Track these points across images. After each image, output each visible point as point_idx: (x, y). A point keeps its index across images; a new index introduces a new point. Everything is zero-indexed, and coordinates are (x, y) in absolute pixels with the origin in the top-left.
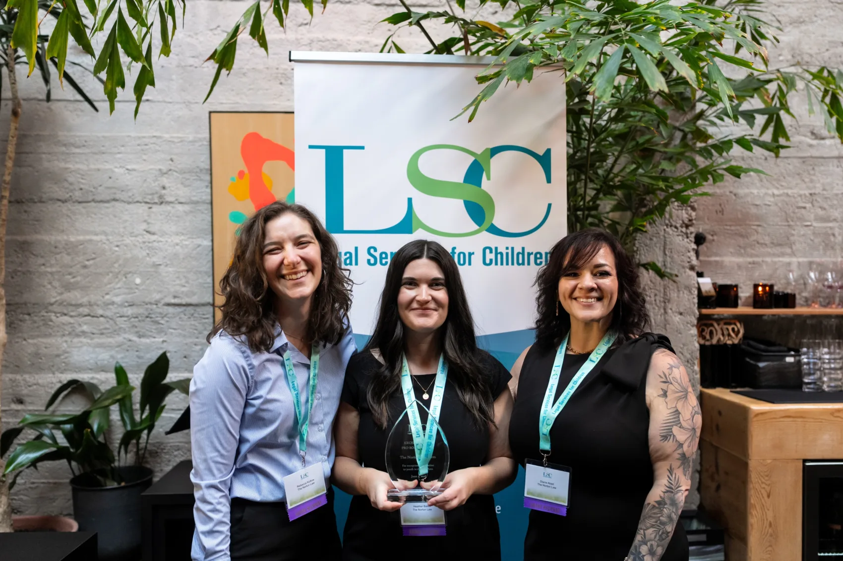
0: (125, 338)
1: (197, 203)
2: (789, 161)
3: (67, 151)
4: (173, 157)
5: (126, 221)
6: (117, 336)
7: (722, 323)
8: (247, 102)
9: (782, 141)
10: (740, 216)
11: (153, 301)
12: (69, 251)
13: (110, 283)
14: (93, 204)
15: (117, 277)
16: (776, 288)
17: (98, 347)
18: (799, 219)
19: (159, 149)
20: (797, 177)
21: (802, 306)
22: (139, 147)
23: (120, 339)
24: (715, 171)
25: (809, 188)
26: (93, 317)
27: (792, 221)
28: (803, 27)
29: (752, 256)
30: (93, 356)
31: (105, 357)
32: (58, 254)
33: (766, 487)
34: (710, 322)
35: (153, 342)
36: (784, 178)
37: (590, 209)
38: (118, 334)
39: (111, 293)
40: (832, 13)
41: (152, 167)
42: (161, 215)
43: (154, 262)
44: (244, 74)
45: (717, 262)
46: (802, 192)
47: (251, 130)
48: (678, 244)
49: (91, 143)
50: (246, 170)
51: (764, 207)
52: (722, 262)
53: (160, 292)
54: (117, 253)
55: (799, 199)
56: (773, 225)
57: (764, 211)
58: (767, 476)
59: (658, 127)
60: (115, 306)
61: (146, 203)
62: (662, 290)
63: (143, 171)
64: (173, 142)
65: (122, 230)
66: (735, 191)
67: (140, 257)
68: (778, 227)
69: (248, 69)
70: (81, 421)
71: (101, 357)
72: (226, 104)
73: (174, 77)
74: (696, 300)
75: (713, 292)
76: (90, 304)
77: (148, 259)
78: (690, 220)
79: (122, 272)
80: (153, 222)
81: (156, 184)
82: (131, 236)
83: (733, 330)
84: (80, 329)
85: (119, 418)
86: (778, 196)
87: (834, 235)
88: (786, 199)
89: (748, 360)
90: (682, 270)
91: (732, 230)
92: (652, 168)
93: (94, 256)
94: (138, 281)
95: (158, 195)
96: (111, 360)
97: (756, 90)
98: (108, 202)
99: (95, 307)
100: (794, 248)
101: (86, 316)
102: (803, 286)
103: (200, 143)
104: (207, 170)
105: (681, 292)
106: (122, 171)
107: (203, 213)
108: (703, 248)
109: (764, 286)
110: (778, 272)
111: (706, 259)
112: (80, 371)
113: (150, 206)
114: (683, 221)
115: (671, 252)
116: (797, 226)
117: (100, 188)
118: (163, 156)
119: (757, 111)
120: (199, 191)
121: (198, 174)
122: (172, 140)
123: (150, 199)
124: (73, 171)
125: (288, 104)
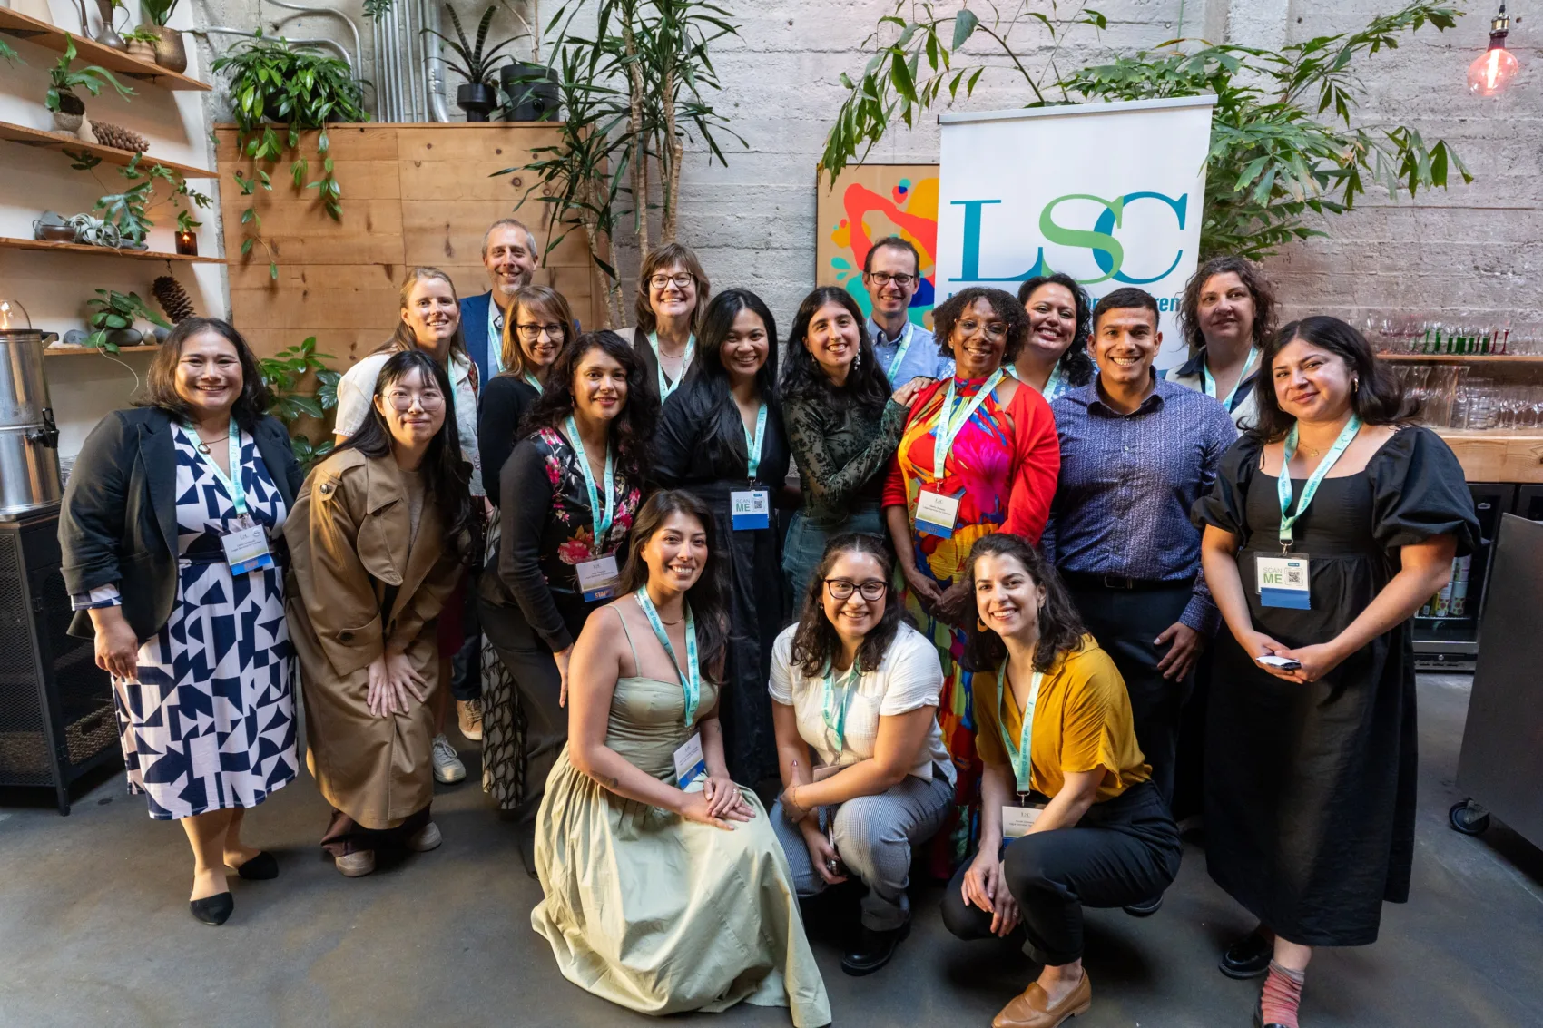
1: (802, 249)
2: (1363, 210)
3: (687, 200)
4: (780, 205)
5: (736, 265)
10: (1306, 265)
14: (707, 249)
18: (1364, 267)
19: (767, 197)
20: (1368, 226)
22: (748, 196)
24: (1285, 231)
25: (1378, 237)
27: (1358, 270)
28: (1395, 73)
29: (1312, 303)
36: (1355, 228)
40: (1427, 57)
41: (760, 215)
42: (767, 257)
46: (1371, 242)
47: (853, 182)
49: (705, 192)
50: (847, 219)
51: (1332, 254)
55: (1367, 248)
56: (1338, 274)
57: (1331, 260)
61: (754, 248)
63: (752, 219)
64: (778, 191)
65: (732, 274)
68: (1342, 276)
73: (781, 129)
80: (759, 266)
81: (764, 231)
82: (741, 280)
87: (1397, 284)
88: (1354, 248)
91: (1296, 278)
95: (765, 241)
98: (720, 247)
100: (1356, 296)
104: (812, 218)
106: (732, 218)
107: (806, 258)
113: (757, 251)
116: (1362, 274)
117: (714, 234)
118: (770, 205)
119: (1333, 173)
120: (802, 237)
121: (800, 222)
122: (777, 189)
123: (758, 245)
124: (690, 219)
125: (884, 154)
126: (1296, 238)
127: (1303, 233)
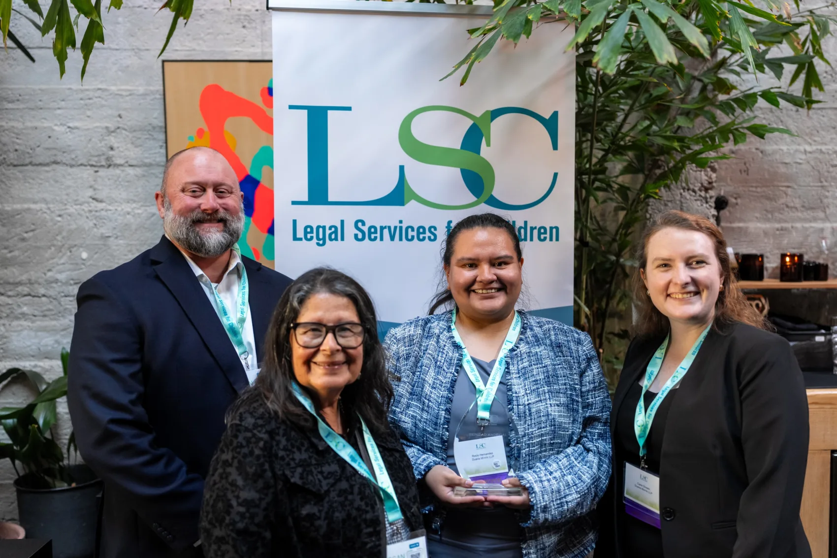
0: (70, 320)
1: (150, 165)
2: (824, 112)
4: (122, 113)
5: (69, 187)
6: (61, 318)
8: (205, 49)
9: (814, 93)
10: (767, 176)
12: (5, 221)
13: (53, 258)
14: (30, 168)
15: (60, 251)
16: (806, 258)
17: (41, 331)
18: (833, 178)
19: (105, 103)
20: (832, 131)
21: (835, 277)
22: (82, 102)
23: (65, 322)
24: (737, 129)
26: (34, 296)
27: (826, 181)
29: (780, 221)
30: (36, 341)
31: (48, 341)
36: (818, 132)
37: (596, 173)
38: (63, 316)
39: (54, 270)
41: (98, 124)
42: (109, 179)
43: (102, 234)
44: (201, 16)
45: (739, 228)
47: (211, 82)
48: (697, 209)
49: (27, 97)
50: (206, 129)
51: (794, 165)
52: (747, 228)
54: (59, 224)
55: (834, 156)
56: (804, 186)
57: (794, 170)
59: (675, 77)
60: (59, 284)
61: (92, 166)
63: (88, 129)
64: (121, 95)
66: (762, 147)
67: (87, 228)
68: (809, 188)
69: (205, 10)
70: (25, 416)
71: (44, 342)
72: (181, 50)
75: (735, 264)
76: (30, 282)
77: (95, 230)
78: (710, 183)
79: (66, 246)
80: (100, 188)
81: (103, 143)
82: (76, 205)
83: (757, 305)
84: (20, 311)
86: (810, 153)
88: (819, 156)
91: (757, 192)
92: (666, 126)
93: (33, 227)
94: (84, 255)
95: (105, 157)
96: (56, 346)
97: (785, 34)
98: (47, 165)
99: (36, 286)
100: (828, 211)
101: (25, 295)
103: (153, 97)
104: (160, 127)
106: (63, 129)
107: (157, 177)
108: (725, 213)
109: (792, 256)
110: (810, 239)
111: (728, 225)
112: (20, 359)
113: (96, 169)
114: (702, 184)
116: (831, 186)
117: (38, 149)
118: (110, 112)
120: (153, 152)
121: (150, 132)
122: (119, 93)
123: (96, 162)
124: (7, 130)
125: (252, 50)
126: (751, 138)
127: (759, 132)
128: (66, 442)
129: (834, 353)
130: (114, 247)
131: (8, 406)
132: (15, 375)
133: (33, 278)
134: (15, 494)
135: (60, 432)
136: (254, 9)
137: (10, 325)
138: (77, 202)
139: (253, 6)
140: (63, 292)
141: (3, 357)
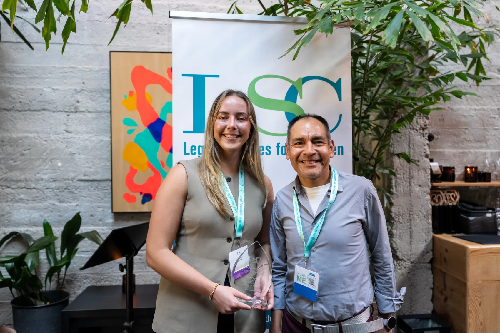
0: (50, 203)
1: (100, 112)
2: (487, 88)
3: (11, 77)
4: (85, 81)
5: (52, 124)
6: (44, 202)
7: (446, 192)
8: (134, 45)
9: (481, 75)
10: (454, 123)
11: (70, 178)
12: (12, 144)
13: (40, 166)
14: (29, 112)
16: (479, 169)
17: (31, 209)
18: (491, 125)
19: (75, 75)
20: (489, 98)
21: (494, 180)
22: (61, 74)
23: (46, 204)
25: (497, 105)
26: (28, 189)
27: (487, 126)
29: (462, 148)
30: (28, 215)
31: (36, 216)
32: (4, 146)
33: (479, 299)
34: (438, 191)
35: (70, 206)
36: (482, 99)
37: (363, 118)
38: (45, 201)
39: (41, 173)
41: (70, 88)
42: (76, 120)
43: (71, 152)
44: (133, 27)
45: (440, 152)
46: (493, 108)
47: (138, 64)
48: (418, 141)
49: (28, 71)
50: (134, 91)
51: (469, 117)
52: (444, 152)
53: (75, 172)
54: (45, 146)
55: (491, 112)
56: (475, 129)
57: (469, 120)
58: (479, 292)
60: (44, 181)
61: (66, 112)
62: (408, 171)
63: (63, 91)
64: (84, 71)
65: (49, 130)
66: (451, 107)
67: (61, 148)
68: (478, 130)
69: (136, 24)
70: (20, 261)
71: (33, 216)
72: (121, 46)
73: (86, 28)
74: (429, 177)
75: (440, 172)
76: (26, 180)
77: (67, 149)
78: (425, 125)
79: (49, 159)
80: (70, 124)
81: (73, 99)
82: (55, 134)
83: (453, 196)
84: (19, 197)
85: (45, 257)
86: (478, 110)
88: (482, 112)
89: (462, 215)
90: (420, 158)
91: (449, 132)
92: (402, 92)
93: (29, 147)
94: (60, 164)
95: (74, 107)
96: (40, 218)
97: (467, 42)
98: (39, 111)
99: (30, 182)
100: (488, 143)
101: (23, 188)
102: (493, 168)
103: (103, 72)
104: (108, 90)
105: (420, 172)
106: (49, 90)
107: (104, 119)
108: (432, 143)
109: (471, 168)
110: (479, 159)
111: (434, 150)
112: (18, 226)
113: (68, 114)
114: (421, 126)
115: (414, 146)
116: (490, 129)
117: (34, 102)
118: (78, 81)
119: (469, 56)
120: (102, 104)
121: (101, 93)
122: (83, 69)
123: (69, 109)
124: (15, 90)
125: (162, 47)
126: (454, 98)
127: (458, 94)
128: (44, 276)
129: (498, 223)
130: (77, 160)
131: (10, 255)
132: (15, 236)
133: (28, 178)
134: (11, 309)
135: (41, 271)
136: (164, 24)
137: (13, 206)
138: (56, 133)
139: (164, 22)
140: (46, 186)
141: (8, 225)
